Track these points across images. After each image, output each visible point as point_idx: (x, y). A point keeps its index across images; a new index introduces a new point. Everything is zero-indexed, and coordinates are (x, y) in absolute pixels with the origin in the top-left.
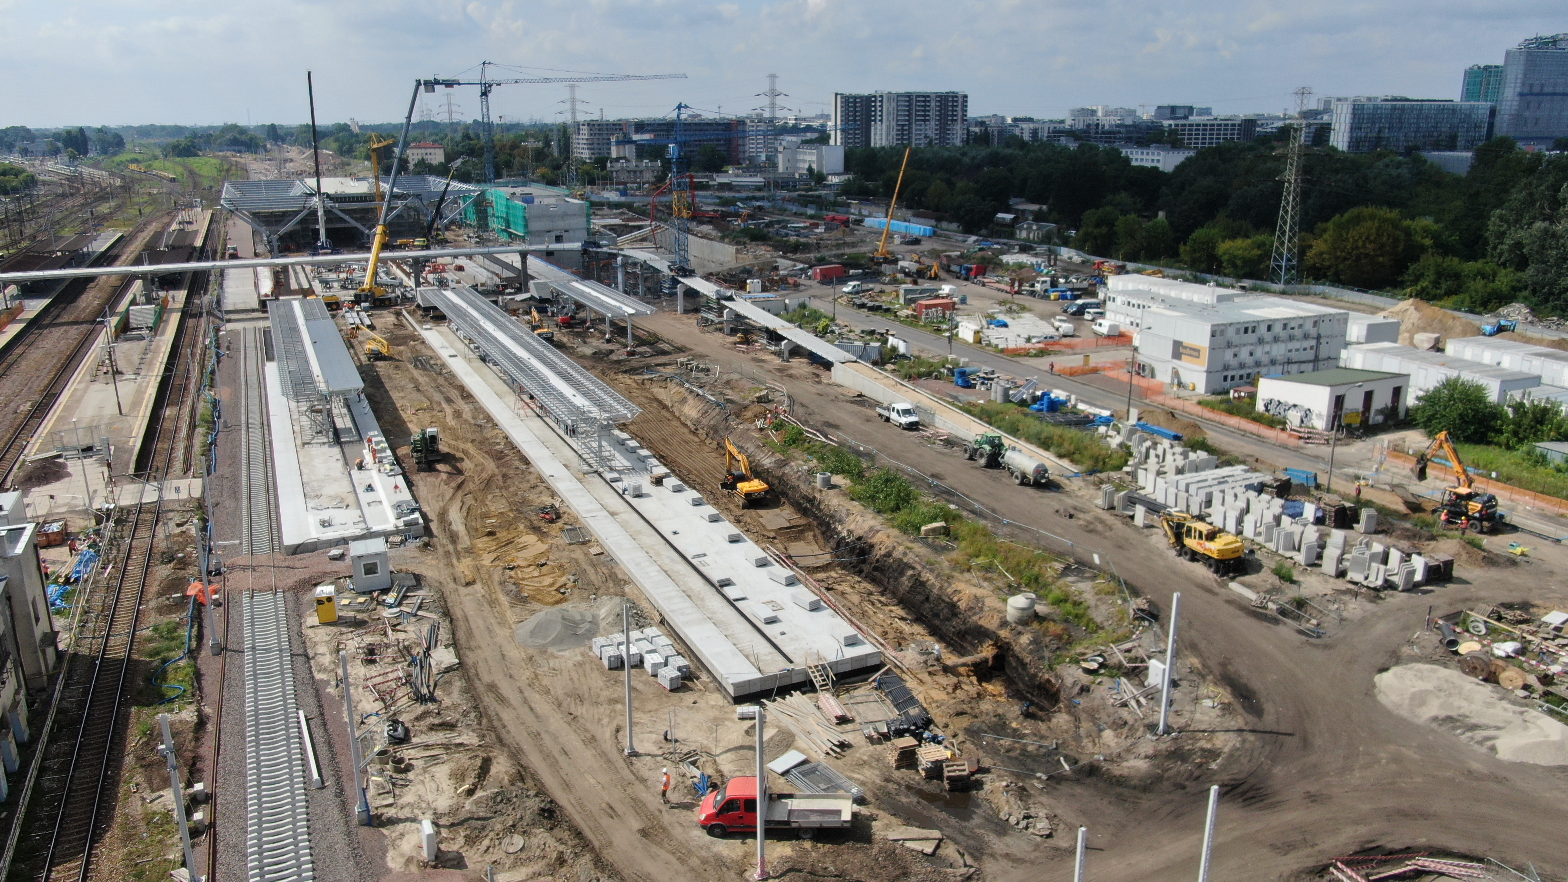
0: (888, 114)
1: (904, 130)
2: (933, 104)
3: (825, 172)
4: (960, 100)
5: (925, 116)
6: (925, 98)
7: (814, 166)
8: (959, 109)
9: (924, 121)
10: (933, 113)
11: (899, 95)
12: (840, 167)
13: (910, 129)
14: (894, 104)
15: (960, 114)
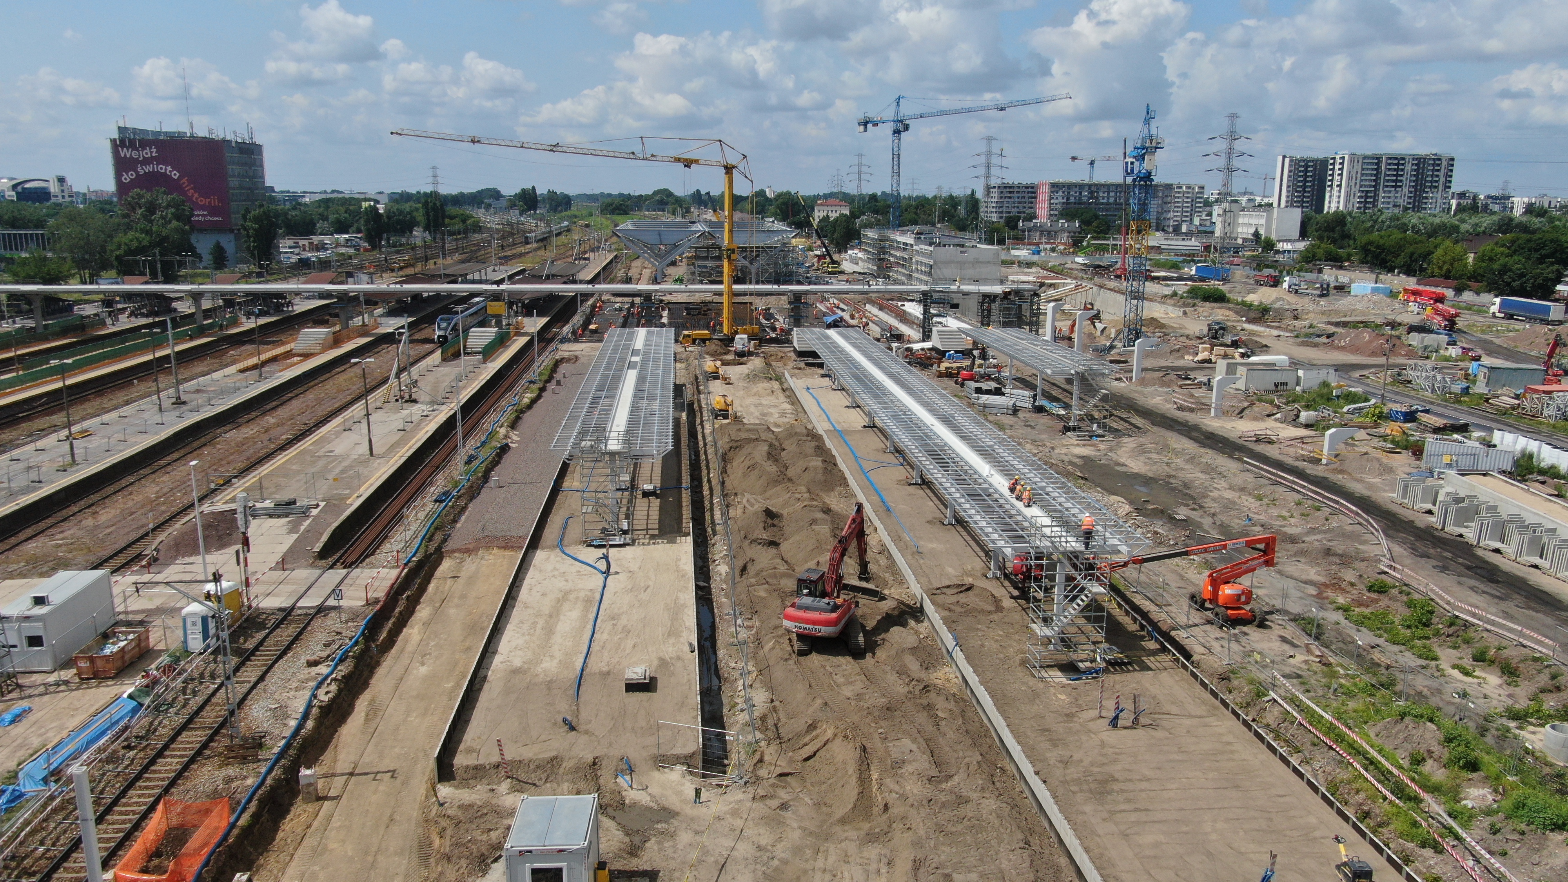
0: (1350, 178)
1: (1368, 198)
2: (1408, 167)
3: (1273, 237)
4: (1444, 163)
5: (1396, 181)
6: (1398, 161)
7: (1262, 231)
8: (1441, 174)
9: (1395, 187)
10: (1407, 179)
11: (1365, 157)
12: (1296, 233)
13: (1376, 195)
14: (1358, 167)
15: (1442, 179)
